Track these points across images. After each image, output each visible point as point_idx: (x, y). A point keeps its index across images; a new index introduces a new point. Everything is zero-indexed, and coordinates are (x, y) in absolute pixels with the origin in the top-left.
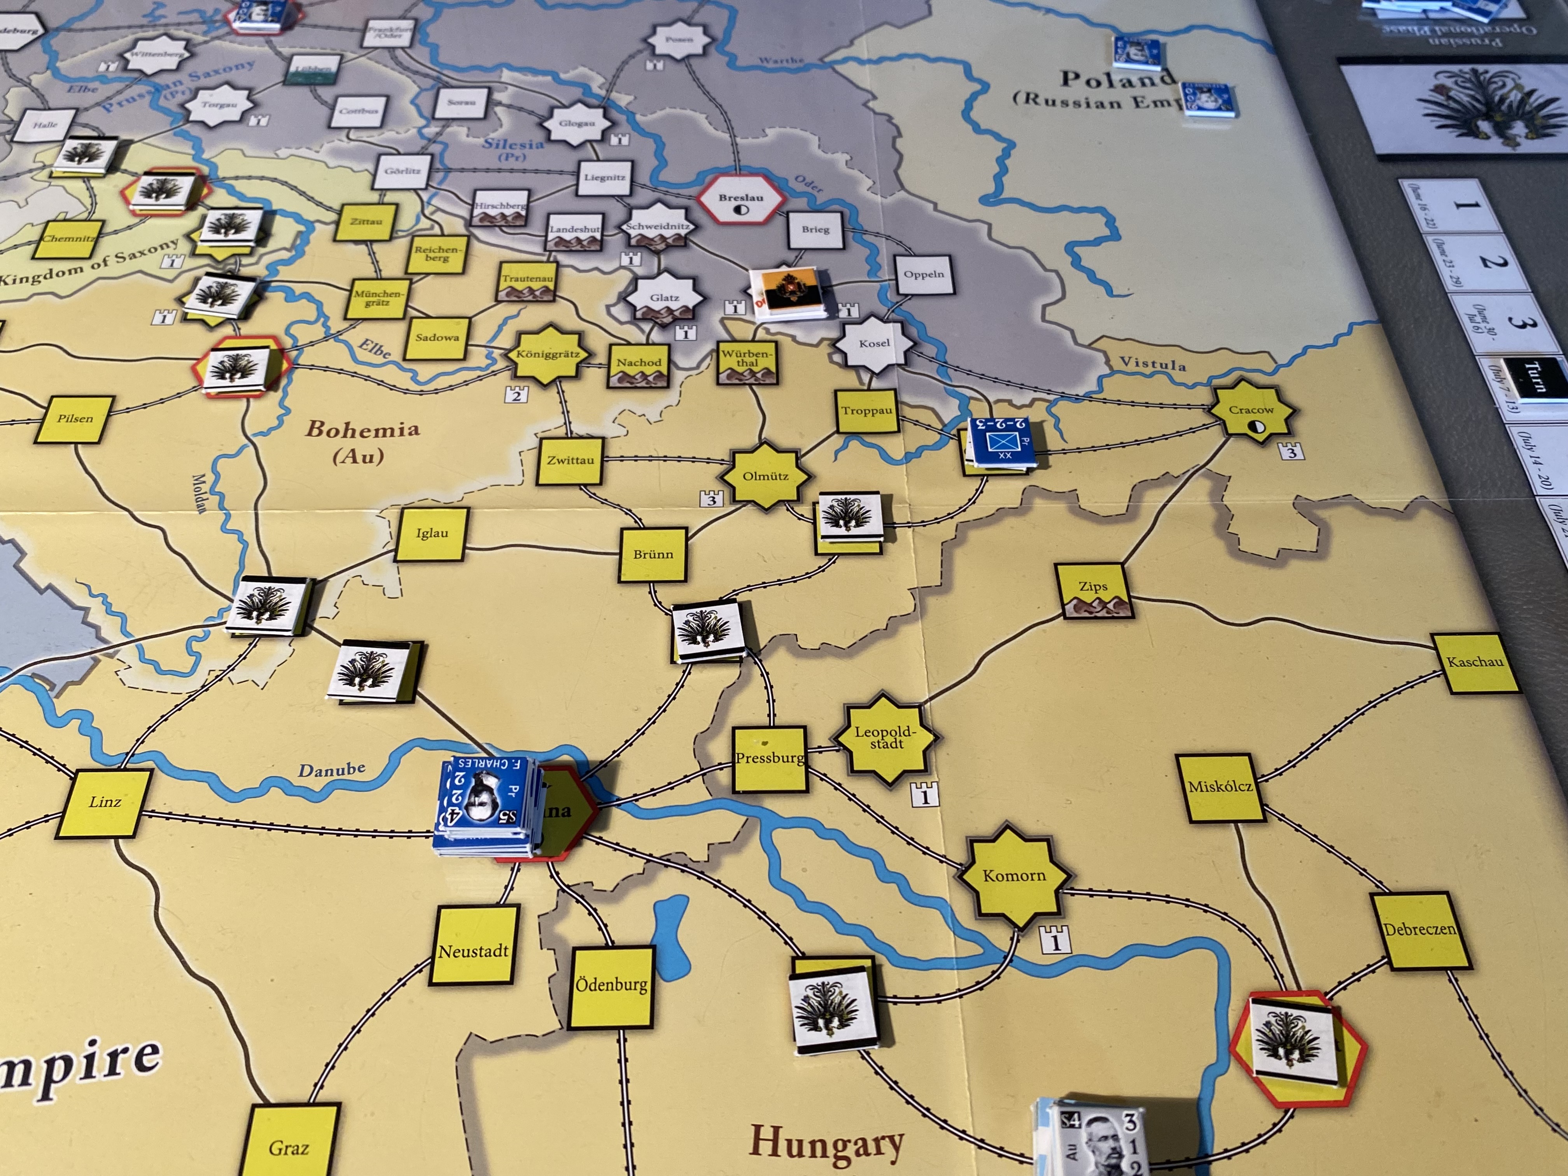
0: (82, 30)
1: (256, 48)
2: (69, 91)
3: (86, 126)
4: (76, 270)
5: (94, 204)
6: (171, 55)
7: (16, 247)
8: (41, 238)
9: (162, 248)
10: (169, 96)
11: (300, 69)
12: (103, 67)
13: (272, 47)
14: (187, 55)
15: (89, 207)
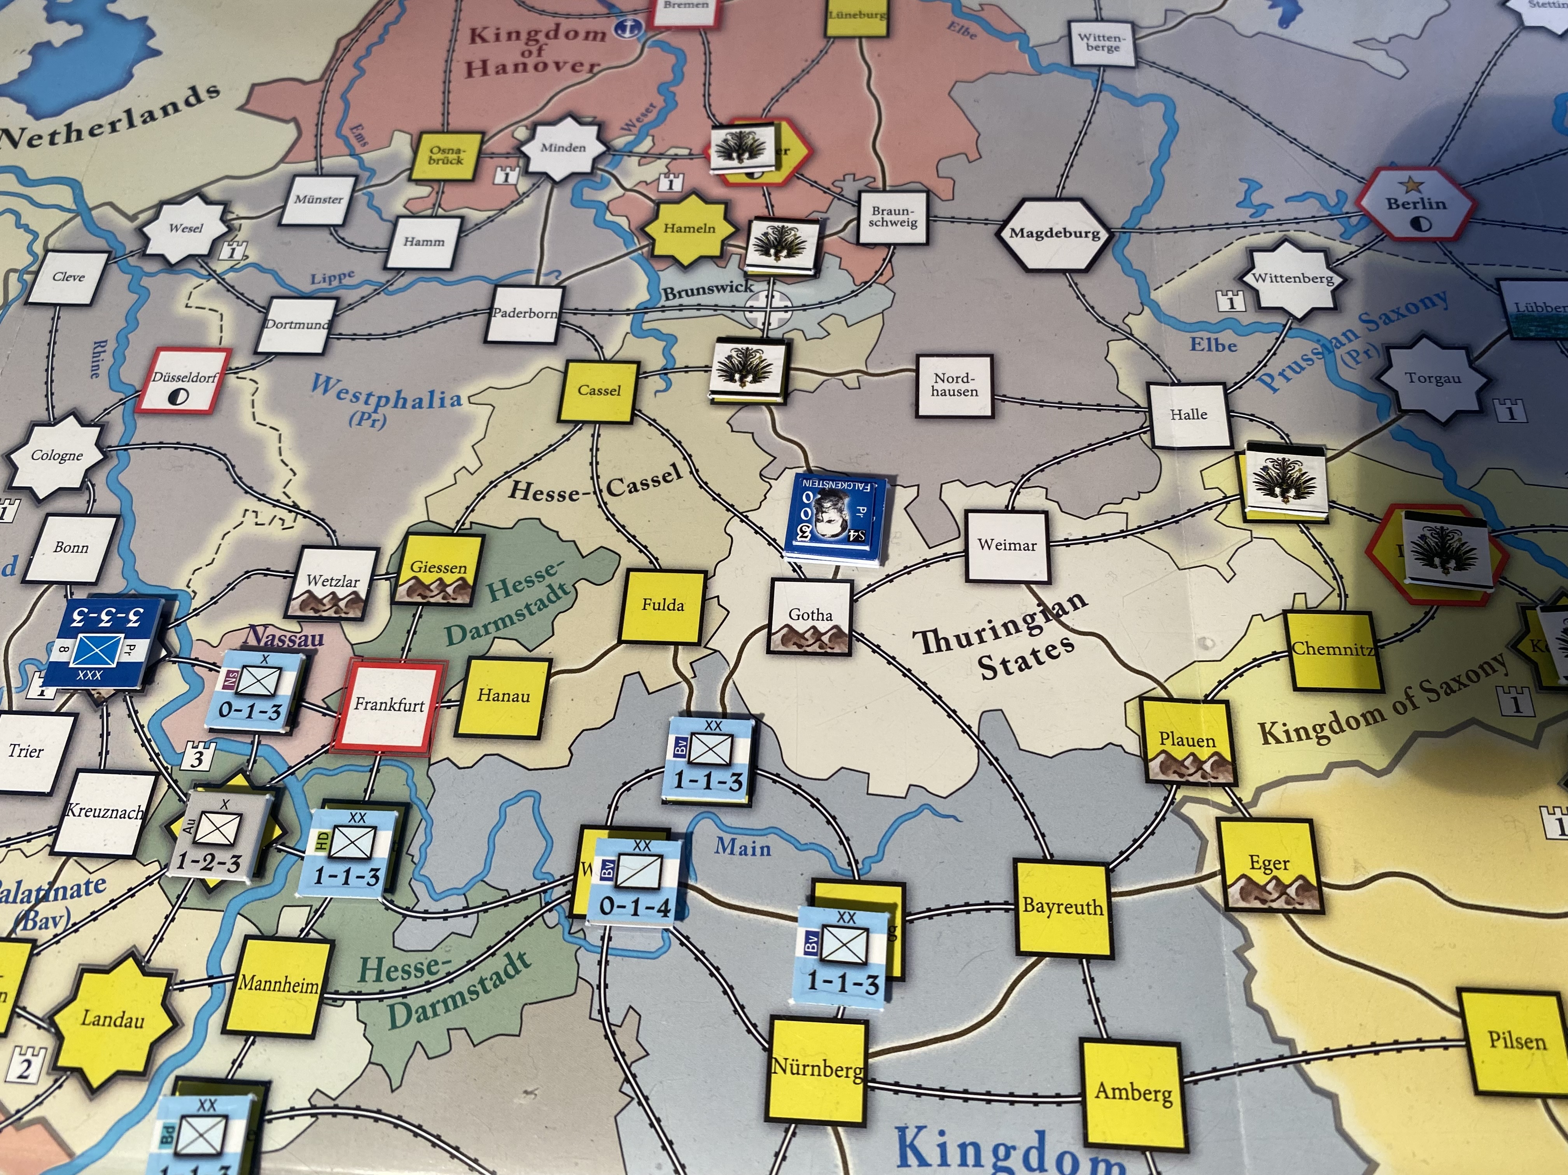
0: (1159, 231)
1: (1432, 267)
2: (1194, 349)
3: (1252, 418)
4: (1372, 713)
5: (1338, 577)
6: (1314, 279)
7: (1257, 663)
8: (1290, 649)
9: (1487, 674)
10: (1348, 359)
11: (1522, 308)
12: (1224, 305)
13: (1460, 265)
14: (1337, 280)
15: (1334, 583)
